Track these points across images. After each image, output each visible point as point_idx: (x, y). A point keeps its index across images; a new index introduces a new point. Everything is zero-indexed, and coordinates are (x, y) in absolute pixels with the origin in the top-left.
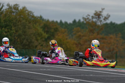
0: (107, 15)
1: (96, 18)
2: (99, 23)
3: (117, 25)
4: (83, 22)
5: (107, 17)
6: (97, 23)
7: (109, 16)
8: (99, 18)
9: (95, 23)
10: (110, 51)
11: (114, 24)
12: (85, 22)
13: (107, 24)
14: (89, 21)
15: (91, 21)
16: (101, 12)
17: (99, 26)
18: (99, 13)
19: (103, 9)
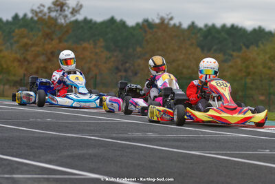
2: (63, 21)
3: (95, 23)
4: (32, 18)
6: (59, 21)
9: (55, 19)
11: (91, 21)
12: (36, 18)
13: (76, 22)
14: (44, 17)
15: (46, 17)
17: (61, 26)
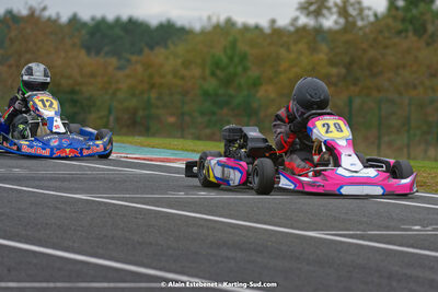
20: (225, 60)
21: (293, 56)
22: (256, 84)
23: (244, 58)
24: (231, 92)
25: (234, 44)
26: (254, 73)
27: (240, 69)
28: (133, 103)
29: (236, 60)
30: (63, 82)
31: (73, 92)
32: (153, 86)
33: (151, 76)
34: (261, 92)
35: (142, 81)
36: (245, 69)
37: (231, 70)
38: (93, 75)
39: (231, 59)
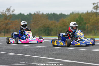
0: (13, 10)
1: (8, 12)
5: (13, 11)
7: (14, 10)
8: (9, 11)
10: (15, 29)
16: (10, 8)
18: (9, 9)
19: (11, 7)
20: (79, 19)
21: (92, 18)
22: (85, 24)
23: (82, 19)
24: (80, 26)
25: (80, 16)
26: (85, 22)
27: (82, 21)
28: (61, 29)
29: (81, 19)
30: (46, 26)
31: (48, 28)
32: (64, 26)
33: (64, 24)
34: (87, 25)
35: (62, 25)
36: (83, 21)
37: (80, 21)
38: (52, 24)
39: (80, 19)
